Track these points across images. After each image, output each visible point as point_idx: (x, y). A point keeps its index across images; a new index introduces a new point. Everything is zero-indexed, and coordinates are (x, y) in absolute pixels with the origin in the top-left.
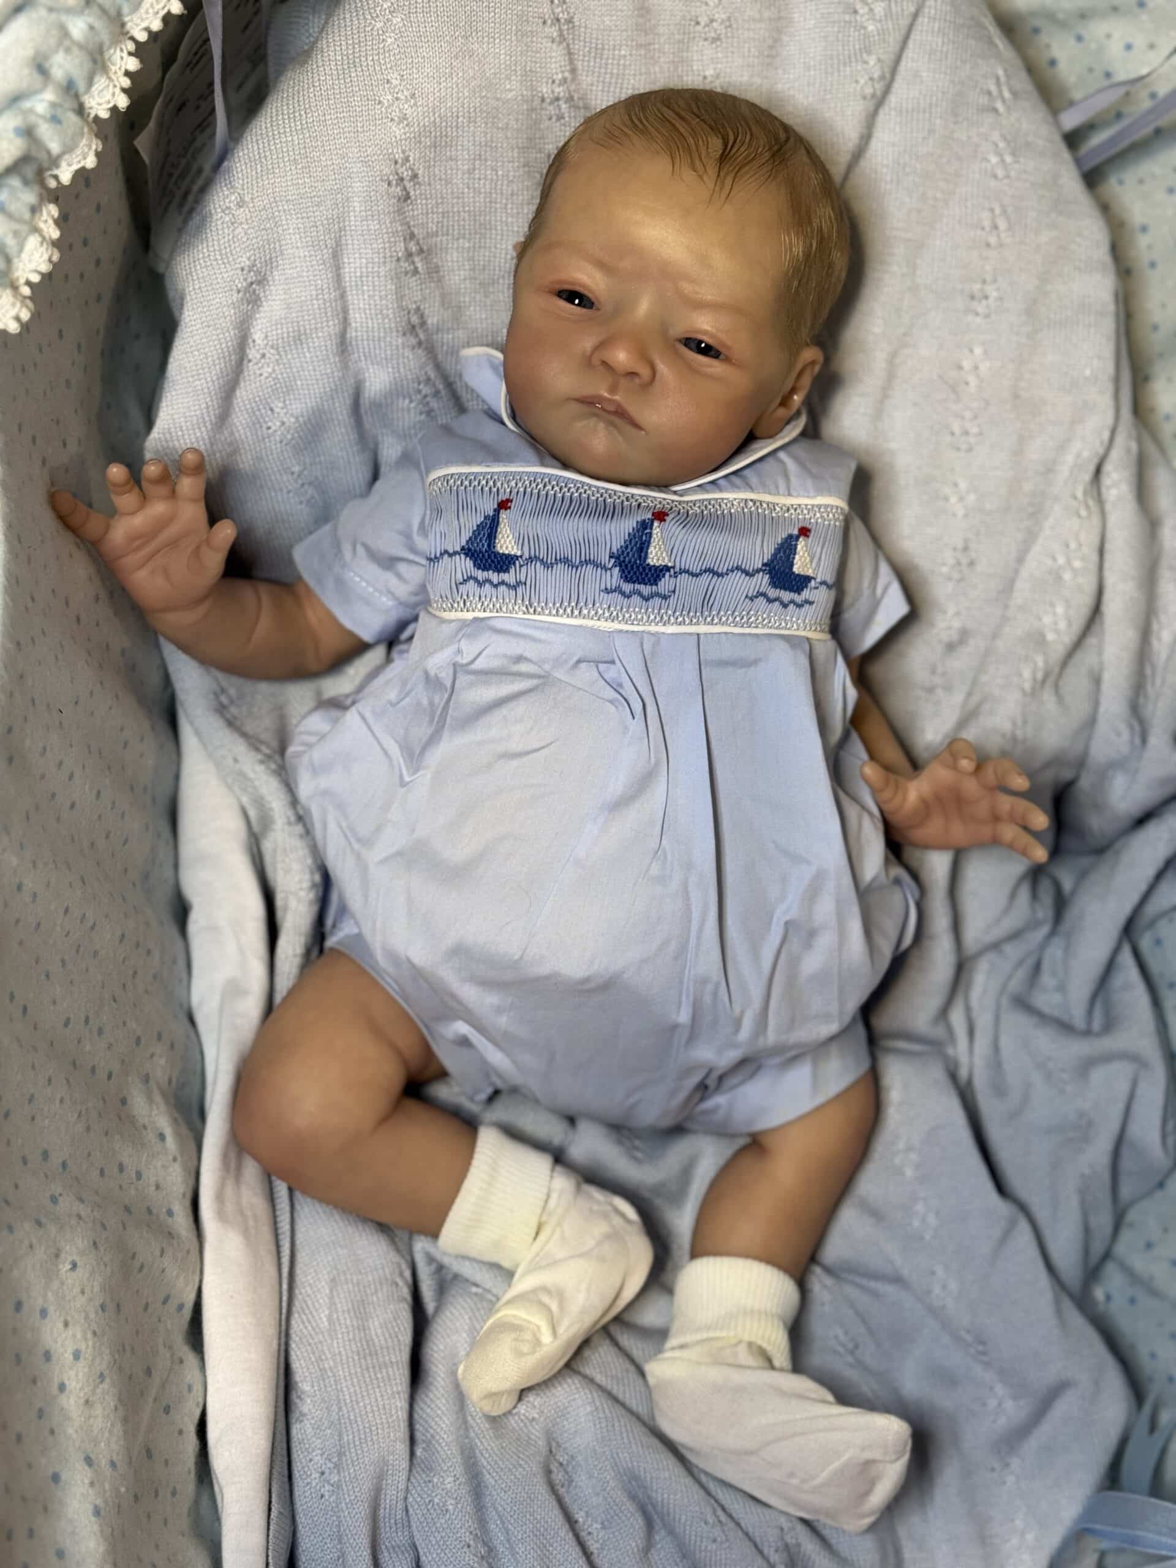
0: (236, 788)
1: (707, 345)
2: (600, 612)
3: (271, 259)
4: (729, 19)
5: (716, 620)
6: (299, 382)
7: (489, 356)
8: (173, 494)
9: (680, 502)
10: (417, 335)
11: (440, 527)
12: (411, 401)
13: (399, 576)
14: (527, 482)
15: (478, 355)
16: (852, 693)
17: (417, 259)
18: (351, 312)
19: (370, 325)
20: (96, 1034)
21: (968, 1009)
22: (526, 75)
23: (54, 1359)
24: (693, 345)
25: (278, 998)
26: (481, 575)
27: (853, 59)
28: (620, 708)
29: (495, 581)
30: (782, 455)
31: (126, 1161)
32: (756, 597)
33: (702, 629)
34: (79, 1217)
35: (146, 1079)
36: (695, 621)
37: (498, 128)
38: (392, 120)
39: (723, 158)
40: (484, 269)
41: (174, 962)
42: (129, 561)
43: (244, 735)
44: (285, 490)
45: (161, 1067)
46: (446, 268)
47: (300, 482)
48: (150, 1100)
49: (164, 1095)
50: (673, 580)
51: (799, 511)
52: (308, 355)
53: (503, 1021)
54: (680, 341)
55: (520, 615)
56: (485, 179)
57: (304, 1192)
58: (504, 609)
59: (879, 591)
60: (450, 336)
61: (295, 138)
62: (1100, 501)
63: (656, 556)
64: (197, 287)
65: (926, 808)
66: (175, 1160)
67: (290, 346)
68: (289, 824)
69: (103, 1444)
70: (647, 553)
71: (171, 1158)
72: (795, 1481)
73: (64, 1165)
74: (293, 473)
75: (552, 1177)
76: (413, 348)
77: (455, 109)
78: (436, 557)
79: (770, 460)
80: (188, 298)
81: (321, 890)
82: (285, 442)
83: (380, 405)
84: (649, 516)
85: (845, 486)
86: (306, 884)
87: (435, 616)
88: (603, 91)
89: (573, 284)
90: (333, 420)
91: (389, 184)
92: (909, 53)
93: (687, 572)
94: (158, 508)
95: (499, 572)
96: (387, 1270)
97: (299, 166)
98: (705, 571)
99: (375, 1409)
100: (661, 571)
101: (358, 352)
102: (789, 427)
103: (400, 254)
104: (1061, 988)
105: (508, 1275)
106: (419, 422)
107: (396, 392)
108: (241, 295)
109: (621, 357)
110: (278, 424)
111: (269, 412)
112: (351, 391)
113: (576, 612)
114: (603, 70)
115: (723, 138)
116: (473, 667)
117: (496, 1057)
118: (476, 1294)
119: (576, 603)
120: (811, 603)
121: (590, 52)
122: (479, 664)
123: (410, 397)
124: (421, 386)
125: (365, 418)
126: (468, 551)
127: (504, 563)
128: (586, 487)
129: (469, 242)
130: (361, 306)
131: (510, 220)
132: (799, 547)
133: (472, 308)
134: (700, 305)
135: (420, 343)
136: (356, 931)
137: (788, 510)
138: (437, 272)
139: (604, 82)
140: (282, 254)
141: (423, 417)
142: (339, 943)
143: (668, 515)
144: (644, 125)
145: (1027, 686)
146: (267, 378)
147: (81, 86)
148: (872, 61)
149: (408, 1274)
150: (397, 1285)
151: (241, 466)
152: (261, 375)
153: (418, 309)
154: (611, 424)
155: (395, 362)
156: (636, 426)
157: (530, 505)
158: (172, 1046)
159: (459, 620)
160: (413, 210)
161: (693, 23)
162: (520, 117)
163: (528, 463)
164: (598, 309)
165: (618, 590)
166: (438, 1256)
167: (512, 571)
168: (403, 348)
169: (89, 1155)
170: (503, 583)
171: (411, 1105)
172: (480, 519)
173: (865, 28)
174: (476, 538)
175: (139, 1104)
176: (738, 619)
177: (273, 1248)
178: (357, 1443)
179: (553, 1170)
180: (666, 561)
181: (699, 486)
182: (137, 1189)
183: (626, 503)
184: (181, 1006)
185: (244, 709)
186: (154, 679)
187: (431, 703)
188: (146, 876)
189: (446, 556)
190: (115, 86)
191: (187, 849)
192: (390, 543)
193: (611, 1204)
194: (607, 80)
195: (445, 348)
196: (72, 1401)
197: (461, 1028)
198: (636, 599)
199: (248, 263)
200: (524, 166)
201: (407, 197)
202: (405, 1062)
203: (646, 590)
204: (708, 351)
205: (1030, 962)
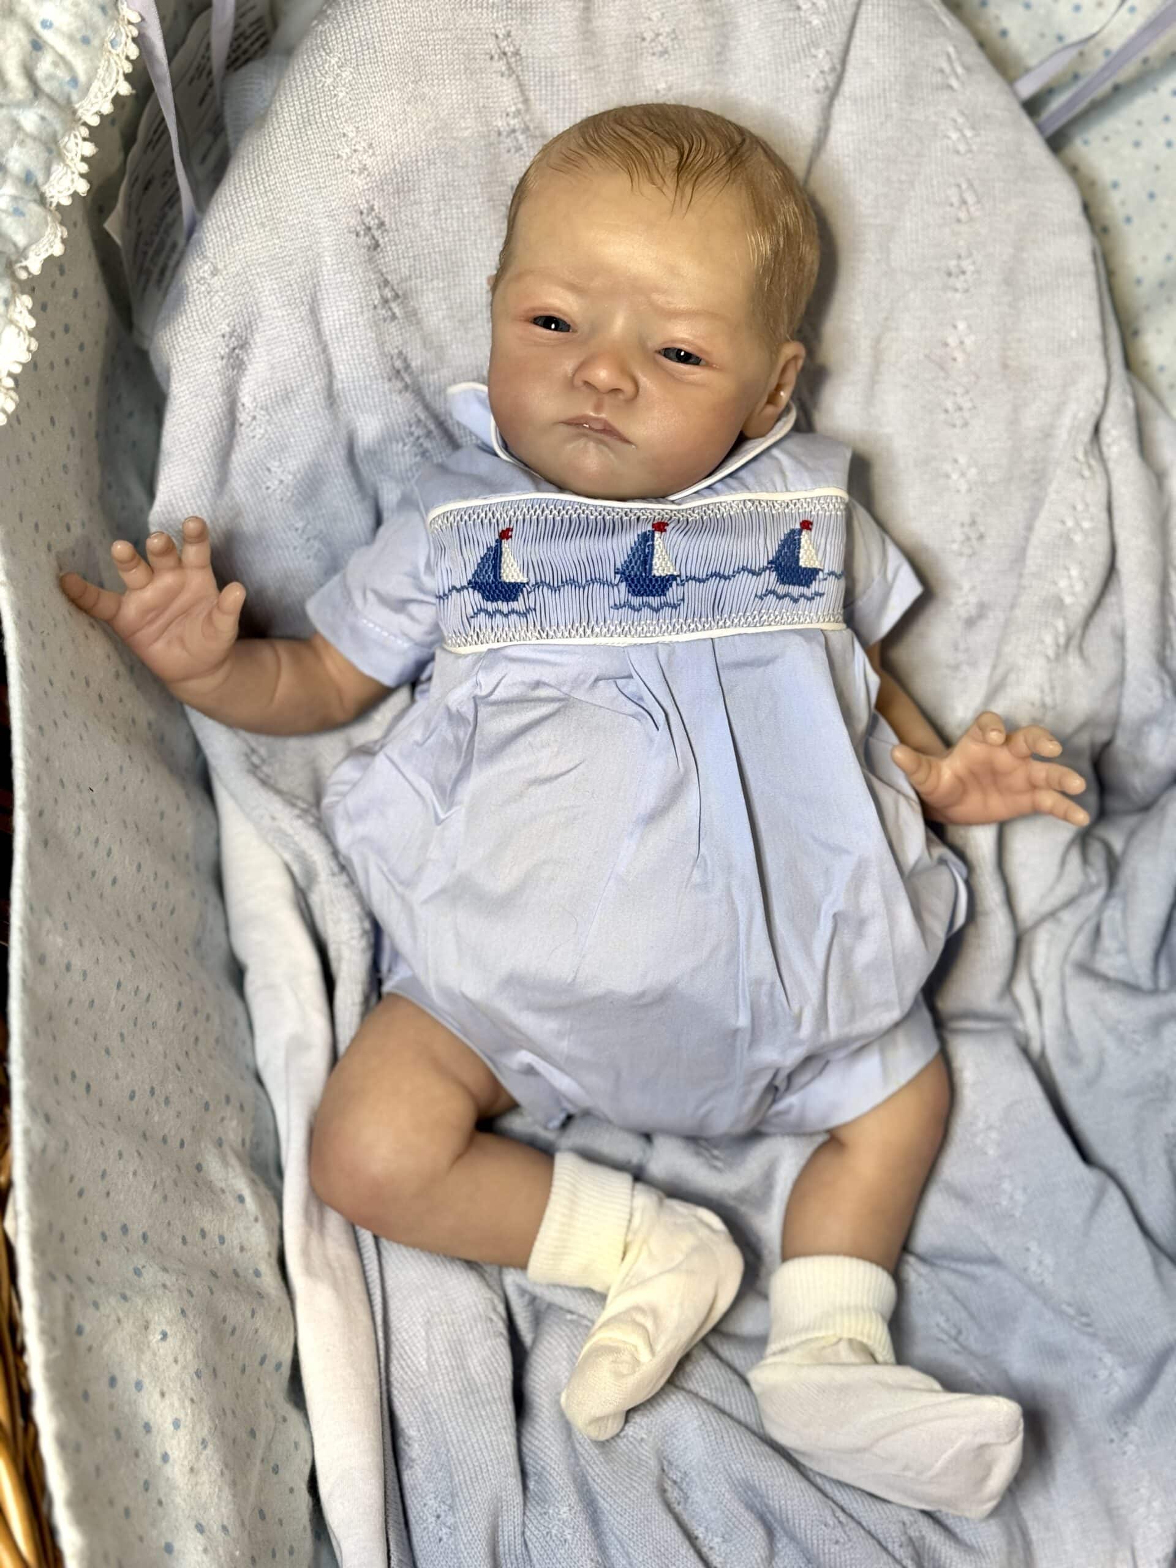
0: (276, 845)
1: (686, 353)
2: (612, 628)
3: (250, 322)
4: (674, 31)
5: (728, 623)
6: (292, 440)
7: (476, 390)
8: (180, 564)
9: (679, 511)
10: (403, 379)
11: (445, 564)
12: (405, 445)
13: (412, 618)
14: (525, 510)
15: (465, 392)
16: (874, 680)
17: (393, 305)
18: (335, 364)
19: (355, 374)
20: (163, 1105)
21: (1032, 982)
22: (480, 112)
23: (154, 1430)
24: (673, 355)
25: (342, 1048)
26: (490, 606)
27: (802, 55)
28: (644, 721)
29: (506, 612)
30: (776, 452)
31: (207, 1227)
32: (766, 595)
33: (715, 633)
34: (164, 1286)
35: (220, 1143)
36: (707, 626)
37: (458, 167)
38: (353, 172)
39: (680, 169)
40: (461, 306)
41: (235, 1023)
42: (144, 635)
43: (278, 792)
44: (291, 548)
45: (233, 1130)
46: (423, 310)
47: (305, 537)
48: (226, 1164)
49: (239, 1157)
50: (680, 588)
51: (798, 505)
52: (297, 411)
53: (564, 1045)
54: (659, 352)
55: (534, 641)
56: (452, 218)
57: (389, 1239)
58: (517, 637)
59: (890, 576)
60: (436, 376)
61: (260, 201)
62: (1103, 460)
63: (661, 567)
64: (181, 359)
65: (962, 785)
66: (256, 1220)
67: (278, 405)
68: (333, 875)
69: (212, 1510)
70: (651, 565)
71: (252, 1218)
72: (910, 1474)
73: (145, 1237)
74: (297, 530)
75: (633, 1196)
76: (400, 392)
77: (413, 154)
78: (445, 595)
79: (764, 458)
80: (174, 370)
81: (372, 936)
82: (285, 499)
83: (375, 453)
84: (650, 528)
85: (843, 475)
86: (357, 933)
87: (451, 652)
88: (558, 117)
89: (546, 309)
90: (329, 472)
91: (358, 235)
92: (857, 42)
93: (694, 578)
94: (167, 580)
95: (508, 601)
96: (480, 1307)
97: (267, 229)
98: (712, 576)
99: (483, 1446)
100: (668, 580)
101: (347, 403)
102: (780, 424)
103: (376, 302)
104: (1124, 950)
105: (601, 1298)
106: (415, 464)
107: (389, 437)
108: (225, 361)
109: (603, 375)
110: (276, 482)
111: (267, 473)
112: (344, 442)
113: (589, 632)
114: (555, 97)
115: (678, 148)
116: (493, 698)
117: (563, 1083)
118: (571, 1321)
119: (587, 623)
120: (821, 595)
121: (540, 81)
122: (497, 695)
123: (403, 440)
124: (413, 429)
125: (361, 466)
126: (474, 585)
127: (511, 592)
128: (584, 508)
129: (443, 280)
130: (344, 357)
131: (481, 255)
132: (803, 541)
133: (454, 347)
134: (674, 315)
135: (406, 387)
136: (409, 973)
137: (788, 505)
138: (415, 315)
139: (558, 109)
140: (260, 316)
141: (418, 458)
142: (397, 987)
143: (667, 525)
144: (598, 145)
145: (1051, 653)
146: (260, 439)
147: (40, 177)
148: (821, 53)
149: (501, 1308)
150: (491, 1320)
151: (245, 528)
152: (254, 437)
153: (400, 353)
154: (601, 442)
155: (383, 408)
156: (626, 441)
157: (531, 531)
158: (242, 1107)
159: (475, 653)
160: (384, 257)
161: (639, 40)
162: (479, 153)
163: (524, 490)
164: (575, 331)
165: (627, 605)
166: (529, 1288)
167: (520, 598)
168: (391, 394)
169: (169, 1224)
170: (513, 611)
171: (486, 1139)
172: (483, 551)
173: (810, 23)
174: (481, 571)
175: (214, 1168)
176: (750, 619)
177: (365, 1297)
178: (469, 1482)
179: (633, 1189)
180: (672, 571)
181: (696, 493)
182: (221, 1253)
183: (625, 518)
184: (247, 1067)
185: (277, 766)
186: (184, 748)
187: (456, 739)
188: (198, 943)
189: (454, 592)
190: (73, 173)
191: (236, 911)
192: (399, 586)
193: (695, 1216)
194: (561, 106)
195: (432, 388)
196: (176, 1470)
197: (525, 1057)
198: (646, 611)
199: (228, 329)
200: (489, 201)
201: (377, 245)
202: (472, 1096)
203: (655, 601)
204: (687, 358)
205: (1089, 928)
